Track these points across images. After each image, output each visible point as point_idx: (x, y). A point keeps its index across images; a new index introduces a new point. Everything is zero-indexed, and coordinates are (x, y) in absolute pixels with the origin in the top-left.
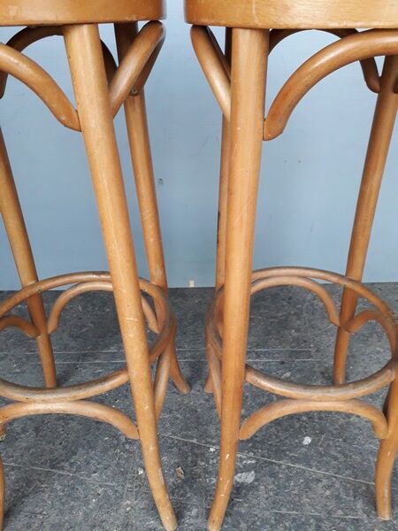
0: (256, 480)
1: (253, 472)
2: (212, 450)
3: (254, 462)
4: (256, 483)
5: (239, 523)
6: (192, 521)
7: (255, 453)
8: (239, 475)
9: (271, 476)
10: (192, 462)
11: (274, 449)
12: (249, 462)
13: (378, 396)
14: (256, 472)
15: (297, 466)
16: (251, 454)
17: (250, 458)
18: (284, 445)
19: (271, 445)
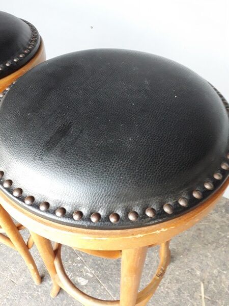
0: (86, 286)
1: (87, 281)
2: (79, 258)
3: (92, 276)
4: (84, 287)
5: (64, 300)
6: (48, 286)
7: (95, 272)
8: (81, 278)
9: (93, 288)
10: (67, 259)
11: (105, 276)
12: (89, 275)
13: (181, 282)
14: (89, 282)
15: (109, 291)
16: (93, 272)
17: (91, 273)
18: (111, 277)
19: (105, 273)
